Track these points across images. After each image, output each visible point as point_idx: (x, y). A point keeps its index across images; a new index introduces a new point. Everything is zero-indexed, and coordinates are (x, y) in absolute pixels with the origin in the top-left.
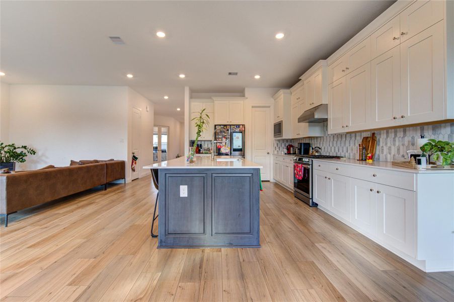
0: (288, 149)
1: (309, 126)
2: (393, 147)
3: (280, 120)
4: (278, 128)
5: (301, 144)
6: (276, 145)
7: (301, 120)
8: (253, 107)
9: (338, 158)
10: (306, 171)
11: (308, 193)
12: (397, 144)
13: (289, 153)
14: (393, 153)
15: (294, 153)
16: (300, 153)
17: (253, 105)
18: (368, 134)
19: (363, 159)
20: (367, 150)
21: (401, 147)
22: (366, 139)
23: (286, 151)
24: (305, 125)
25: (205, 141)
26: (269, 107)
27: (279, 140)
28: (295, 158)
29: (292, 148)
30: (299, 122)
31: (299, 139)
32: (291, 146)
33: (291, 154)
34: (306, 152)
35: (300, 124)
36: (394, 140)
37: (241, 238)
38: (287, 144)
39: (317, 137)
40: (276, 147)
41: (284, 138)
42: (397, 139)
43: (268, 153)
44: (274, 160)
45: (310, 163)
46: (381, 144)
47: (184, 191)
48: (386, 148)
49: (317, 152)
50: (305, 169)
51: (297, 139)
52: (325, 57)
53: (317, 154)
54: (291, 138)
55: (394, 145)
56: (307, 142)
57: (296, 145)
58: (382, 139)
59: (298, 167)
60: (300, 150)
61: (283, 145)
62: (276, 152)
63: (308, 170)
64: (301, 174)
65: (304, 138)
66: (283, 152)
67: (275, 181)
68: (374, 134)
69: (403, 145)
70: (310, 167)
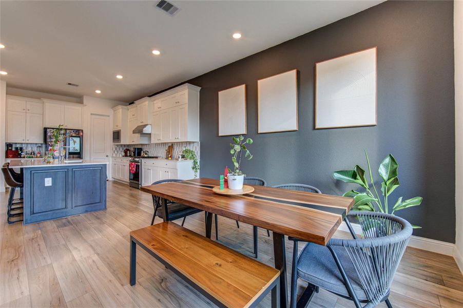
0: (126, 152)
1: (141, 136)
3: (119, 129)
4: (117, 136)
5: (135, 148)
6: (114, 149)
7: (134, 132)
8: (91, 114)
9: (157, 157)
10: (138, 167)
11: (139, 181)
13: (126, 156)
15: (130, 156)
16: (135, 155)
17: (93, 113)
18: (170, 145)
19: (167, 158)
20: (169, 153)
22: (169, 146)
23: (123, 154)
24: (138, 135)
25: (27, 144)
26: (109, 116)
27: (118, 145)
28: (130, 159)
29: (128, 152)
30: (133, 133)
31: (134, 145)
32: (128, 150)
33: (128, 156)
34: (139, 154)
35: (134, 134)
37: (94, 206)
38: (125, 149)
39: (146, 144)
40: (114, 151)
41: (122, 143)
43: (107, 156)
44: (113, 161)
45: (140, 161)
46: (175, 150)
47: (48, 182)
48: (177, 152)
49: (146, 154)
50: (137, 165)
51: (133, 145)
52: (150, 96)
53: (146, 156)
54: (128, 144)
56: (140, 147)
57: (132, 149)
58: (175, 147)
59: (132, 164)
60: (134, 153)
61: (121, 149)
62: (114, 155)
63: (139, 166)
64: (134, 169)
65: (137, 144)
66: (120, 155)
67: (113, 180)
68: (172, 144)
70: (140, 164)
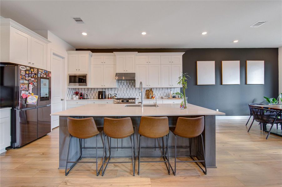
2: (158, 94)
3: (82, 73)
12: (160, 93)
14: (158, 96)
17: (54, 52)
21: (161, 94)
22: (147, 90)
33: (85, 99)
36: (159, 91)
40: (68, 94)
41: (88, 87)
42: (160, 91)
43: (62, 100)
55: (159, 93)
58: (155, 91)
62: (68, 99)
68: (151, 89)
69: (162, 93)
